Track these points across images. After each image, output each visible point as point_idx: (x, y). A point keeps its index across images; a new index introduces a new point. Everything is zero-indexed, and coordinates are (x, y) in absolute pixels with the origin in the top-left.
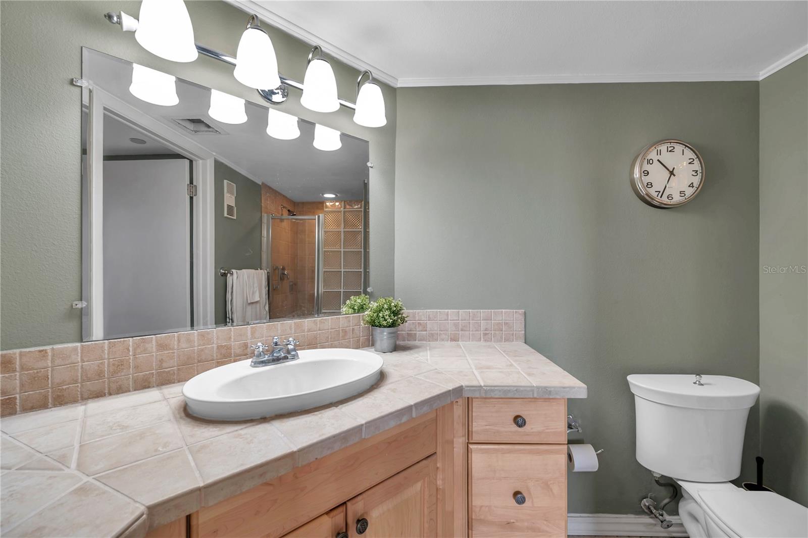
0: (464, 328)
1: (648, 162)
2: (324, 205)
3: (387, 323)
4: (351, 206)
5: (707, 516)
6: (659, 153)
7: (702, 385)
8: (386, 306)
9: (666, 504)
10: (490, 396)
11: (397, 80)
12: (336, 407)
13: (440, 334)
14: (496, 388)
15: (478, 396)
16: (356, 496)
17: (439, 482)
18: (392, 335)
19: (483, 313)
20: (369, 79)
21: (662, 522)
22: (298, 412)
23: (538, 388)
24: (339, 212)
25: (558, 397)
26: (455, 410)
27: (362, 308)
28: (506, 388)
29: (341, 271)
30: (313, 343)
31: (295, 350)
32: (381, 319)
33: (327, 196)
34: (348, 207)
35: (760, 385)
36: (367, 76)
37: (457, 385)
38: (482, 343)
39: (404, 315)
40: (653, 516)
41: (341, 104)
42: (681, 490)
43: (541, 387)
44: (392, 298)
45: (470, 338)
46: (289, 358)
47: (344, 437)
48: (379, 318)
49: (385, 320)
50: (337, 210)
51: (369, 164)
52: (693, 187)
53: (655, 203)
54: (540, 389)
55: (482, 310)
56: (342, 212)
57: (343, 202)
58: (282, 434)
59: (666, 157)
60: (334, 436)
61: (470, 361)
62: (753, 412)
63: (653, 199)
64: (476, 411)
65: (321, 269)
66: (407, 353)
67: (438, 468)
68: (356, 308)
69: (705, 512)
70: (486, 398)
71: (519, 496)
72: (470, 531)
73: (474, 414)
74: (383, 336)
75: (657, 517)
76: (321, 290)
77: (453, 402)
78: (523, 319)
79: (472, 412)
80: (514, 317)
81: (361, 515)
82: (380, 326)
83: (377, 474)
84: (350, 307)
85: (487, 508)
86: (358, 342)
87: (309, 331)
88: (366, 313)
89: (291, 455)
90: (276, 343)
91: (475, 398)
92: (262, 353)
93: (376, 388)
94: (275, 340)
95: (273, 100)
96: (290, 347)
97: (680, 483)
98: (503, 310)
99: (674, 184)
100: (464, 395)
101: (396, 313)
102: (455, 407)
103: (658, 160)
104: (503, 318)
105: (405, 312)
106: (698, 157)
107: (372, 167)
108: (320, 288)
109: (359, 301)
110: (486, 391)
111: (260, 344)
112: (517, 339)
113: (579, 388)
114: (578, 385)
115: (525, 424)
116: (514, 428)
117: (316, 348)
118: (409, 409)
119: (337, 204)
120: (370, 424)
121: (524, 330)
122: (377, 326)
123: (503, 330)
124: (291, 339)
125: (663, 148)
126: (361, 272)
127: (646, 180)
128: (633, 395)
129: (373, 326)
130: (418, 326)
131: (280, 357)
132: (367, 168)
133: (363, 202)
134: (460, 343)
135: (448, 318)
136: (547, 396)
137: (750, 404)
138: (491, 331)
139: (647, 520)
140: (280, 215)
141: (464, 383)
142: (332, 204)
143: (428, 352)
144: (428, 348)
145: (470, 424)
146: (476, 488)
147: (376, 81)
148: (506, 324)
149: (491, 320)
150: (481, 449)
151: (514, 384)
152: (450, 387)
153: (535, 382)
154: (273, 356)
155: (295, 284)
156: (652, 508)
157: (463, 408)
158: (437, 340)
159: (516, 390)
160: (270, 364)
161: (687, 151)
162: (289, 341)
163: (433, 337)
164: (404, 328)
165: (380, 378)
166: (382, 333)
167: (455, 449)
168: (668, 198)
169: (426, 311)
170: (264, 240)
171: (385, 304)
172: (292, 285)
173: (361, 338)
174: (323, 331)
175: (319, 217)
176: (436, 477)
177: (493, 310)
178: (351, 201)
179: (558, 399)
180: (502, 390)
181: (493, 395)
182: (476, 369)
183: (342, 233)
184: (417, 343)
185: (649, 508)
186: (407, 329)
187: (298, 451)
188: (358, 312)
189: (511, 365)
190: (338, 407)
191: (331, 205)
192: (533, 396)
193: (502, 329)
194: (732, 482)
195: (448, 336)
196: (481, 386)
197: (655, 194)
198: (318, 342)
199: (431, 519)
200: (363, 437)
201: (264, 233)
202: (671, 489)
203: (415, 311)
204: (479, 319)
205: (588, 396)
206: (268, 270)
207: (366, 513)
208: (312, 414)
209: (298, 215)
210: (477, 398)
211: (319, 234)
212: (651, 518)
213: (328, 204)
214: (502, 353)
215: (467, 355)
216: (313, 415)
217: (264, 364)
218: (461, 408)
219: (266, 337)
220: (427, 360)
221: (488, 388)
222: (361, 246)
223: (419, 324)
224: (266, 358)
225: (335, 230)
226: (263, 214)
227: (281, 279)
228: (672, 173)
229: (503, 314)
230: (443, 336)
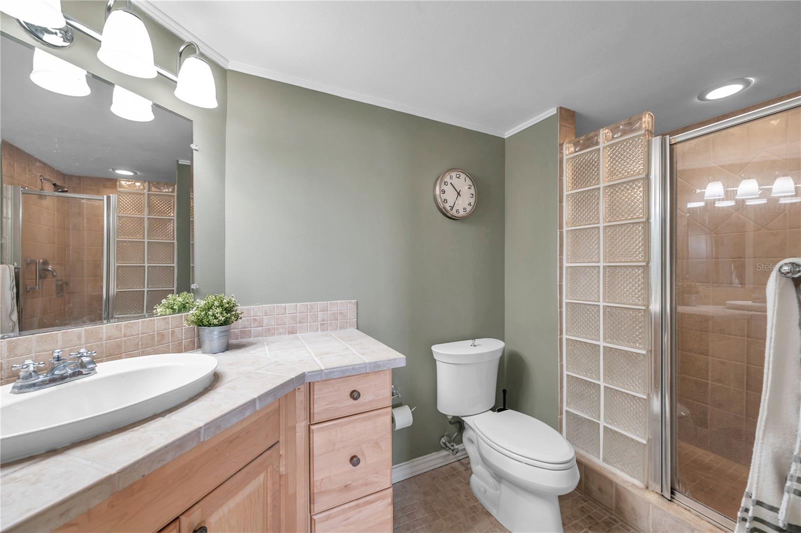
0: (302, 321)
1: (445, 184)
2: (118, 183)
3: (218, 321)
4: (159, 189)
5: (479, 437)
6: (451, 178)
7: (475, 346)
8: (216, 303)
9: (456, 437)
10: (330, 378)
11: (228, 62)
12: (163, 417)
13: (278, 328)
14: (335, 370)
15: (319, 379)
16: (189, 509)
17: (282, 469)
18: (223, 334)
19: (320, 304)
20: (195, 53)
21: (453, 451)
22: (107, 433)
23: (370, 363)
24: (140, 194)
25: (385, 369)
26: (297, 397)
27: (184, 308)
28: (344, 368)
29: (144, 266)
30: (116, 353)
31: (92, 362)
32: (211, 318)
33: (119, 172)
34: (153, 189)
35: (505, 341)
36: (191, 49)
37: (299, 372)
38: (319, 333)
39: (238, 312)
40: (448, 448)
41: (158, 73)
42: (463, 423)
43: (372, 363)
44: (223, 295)
45: (307, 329)
46: (84, 373)
47: (179, 444)
48: (208, 317)
49: (216, 318)
50: (136, 192)
51: (193, 146)
52: (471, 205)
53: (449, 215)
54: (372, 365)
55: (319, 303)
56: (146, 196)
57: (147, 183)
58: (89, 460)
59: (455, 181)
60: (166, 447)
61: (310, 350)
62: (502, 359)
63: (447, 212)
64: (317, 394)
65: (111, 263)
66: (242, 350)
67: (281, 455)
68: (176, 307)
69: (477, 434)
70: (326, 380)
71: (355, 459)
72: (312, 505)
73: (315, 397)
74: (213, 336)
75: (450, 449)
76: (113, 290)
77: (295, 389)
78: (355, 308)
79: (314, 395)
80: (346, 307)
81: (198, 525)
82: (210, 325)
83: (216, 477)
84: (168, 308)
85: (327, 479)
86: (179, 346)
87: (109, 338)
88: (191, 312)
89: (109, 479)
90: (58, 358)
91: (316, 382)
92: (33, 373)
93: (211, 390)
94: (56, 355)
95: (44, 39)
96: (85, 359)
97: (463, 418)
98: (338, 301)
99: (460, 202)
100: (306, 381)
101: (228, 310)
102: (297, 394)
103: (451, 183)
104: (339, 308)
105: (239, 309)
106: (473, 185)
107: (197, 150)
108: (111, 287)
109: (180, 299)
110: (327, 374)
111: (27, 362)
112: (350, 326)
113: (400, 359)
114: (399, 357)
115: (360, 395)
116: (352, 402)
117: (120, 358)
118: (253, 402)
119: (138, 184)
120: (208, 426)
121: (356, 317)
122: (205, 326)
123: (339, 319)
124: (82, 351)
125: (454, 174)
126: (174, 267)
127: (444, 196)
128: (435, 360)
129: (199, 326)
130: (254, 323)
131: (64, 375)
132: (191, 151)
133: (176, 186)
134: (298, 335)
135: (286, 312)
136: (376, 370)
137: (499, 355)
138: (328, 321)
139: (444, 453)
140: (38, 190)
141: (306, 369)
142: (130, 183)
143: (266, 347)
144: (265, 343)
145: (312, 406)
146: (317, 464)
147: (203, 56)
148: (341, 313)
149: (328, 311)
150: (321, 428)
151: (350, 364)
152: (293, 375)
153: (367, 359)
154: (53, 374)
155: (67, 284)
156: (447, 443)
157: (305, 394)
158: (273, 335)
159: (353, 368)
160: (47, 386)
161: (468, 179)
162: (80, 353)
163: (270, 332)
164: (237, 326)
165: (215, 379)
166: (211, 332)
167: (297, 434)
168: (456, 212)
169: (261, 306)
170: (8, 223)
171: (215, 301)
172: (61, 285)
173: (183, 341)
174: (131, 337)
175: (109, 198)
176: (279, 463)
177: (329, 302)
178: (158, 183)
179: (385, 370)
180: (341, 370)
181: (332, 376)
182: (316, 356)
183: (146, 220)
184: (252, 339)
185: (445, 444)
186: (240, 327)
187: (118, 473)
188: (178, 312)
189: (347, 349)
190: (166, 417)
191: (128, 185)
192: (366, 370)
193: (337, 318)
194: (490, 410)
195: (286, 329)
196: (322, 370)
197: (449, 209)
198: (123, 351)
199: (275, 506)
200: (202, 440)
201: (8, 211)
202: (458, 425)
203: (249, 307)
204: (316, 310)
205: (406, 365)
206: (16, 264)
207: (204, 521)
208: (130, 430)
209: (70, 192)
210: (318, 382)
211: (109, 220)
212: (447, 450)
213: (123, 183)
214: (338, 339)
215: (306, 345)
216: (133, 431)
217: (36, 388)
218: (304, 393)
219: (36, 352)
220: (266, 354)
221: (328, 371)
222: (173, 237)
223: (255, 320)
224: (41, 378)
225: (136, 216)
226: (4, 185)
227: (41, 277)
228: (459, 194)
229: (339, 305)
230: (281, 330)
